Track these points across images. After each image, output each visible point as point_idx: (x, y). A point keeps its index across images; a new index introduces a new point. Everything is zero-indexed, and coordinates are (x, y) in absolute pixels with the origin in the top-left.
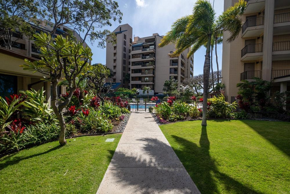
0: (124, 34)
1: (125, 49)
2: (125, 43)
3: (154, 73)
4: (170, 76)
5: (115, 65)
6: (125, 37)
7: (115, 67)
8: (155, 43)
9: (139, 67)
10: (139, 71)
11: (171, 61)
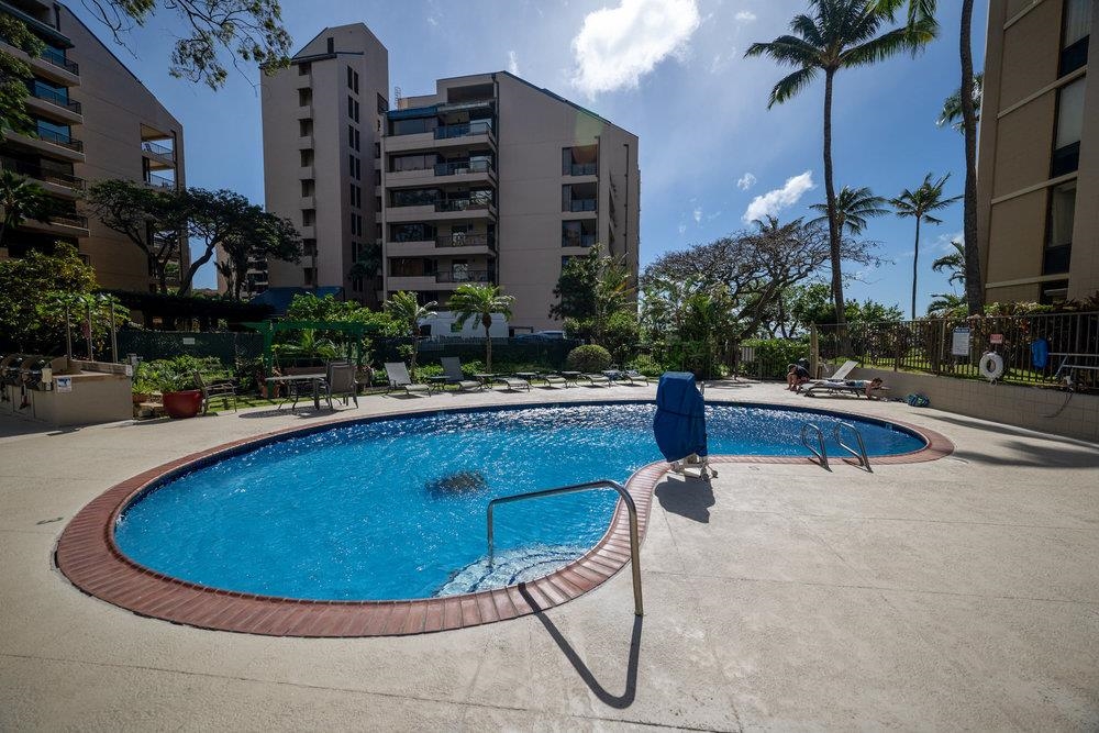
0: (350, 70)
1: (353, 138)
2: (353, 109)
3: (492, 243)
4: (565, 258)
5: (309, 206)
6: (353, 80)
7: (309, 215)
8: (492, 104)
9: (427, 213)
10: (427, 231)
11: (569, 190)
